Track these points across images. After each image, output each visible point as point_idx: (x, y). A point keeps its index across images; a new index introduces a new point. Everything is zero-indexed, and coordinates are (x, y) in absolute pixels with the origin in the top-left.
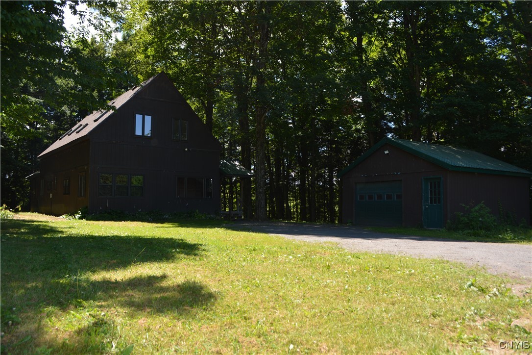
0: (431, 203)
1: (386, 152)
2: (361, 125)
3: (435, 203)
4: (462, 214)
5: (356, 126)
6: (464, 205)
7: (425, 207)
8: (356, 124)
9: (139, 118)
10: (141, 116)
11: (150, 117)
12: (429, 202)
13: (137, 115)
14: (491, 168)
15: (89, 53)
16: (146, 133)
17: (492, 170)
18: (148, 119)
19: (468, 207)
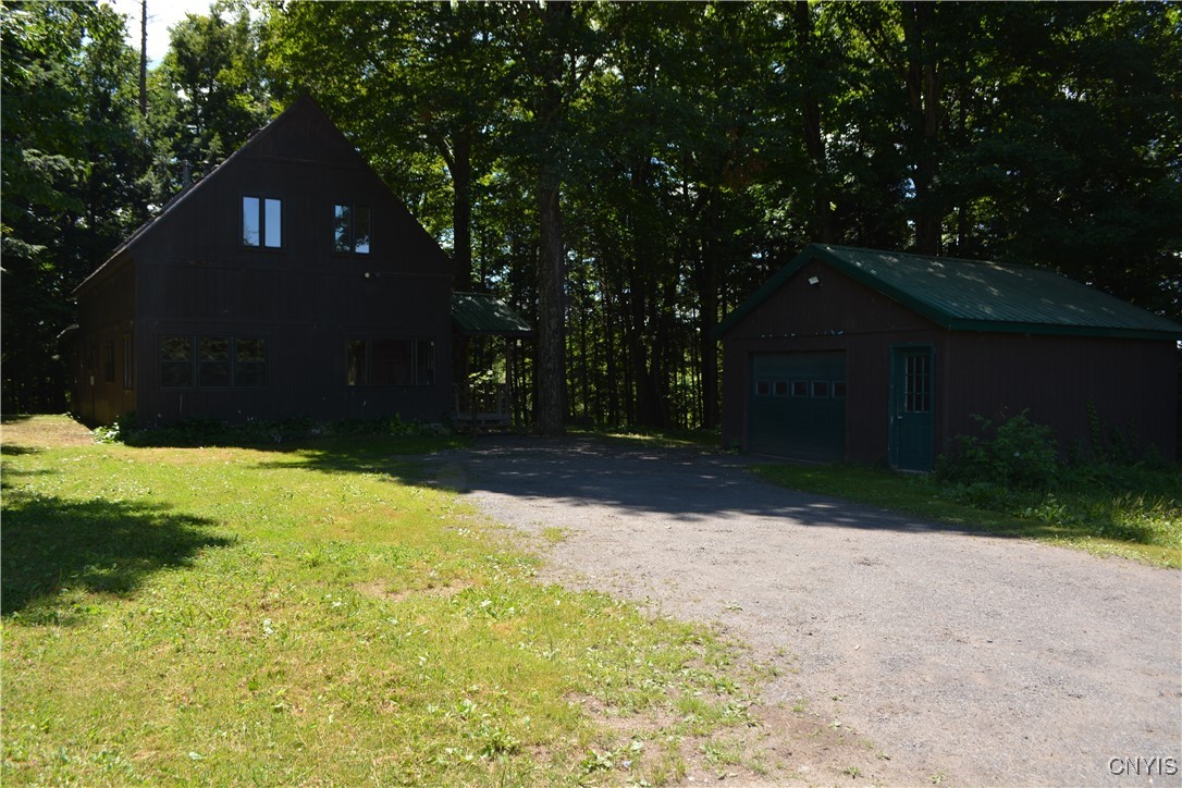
0: (910, 407)
1: (813, 281)
2: (783, 209)
3: (918, 408)
4: (974, 439)
5: (772, 211)
6: (979, 418)
7: (895, 419)
8: (775, 206)
9: (250, 205)
10: (257, 200)
11: (278, 203)
12: (906, 404)
13: (245, 199)
14: (1067, 321)
15: (205, 50)
16: (269, 243)
17: (1070, 326)
18: (274, 207)
19: (989, 422)
